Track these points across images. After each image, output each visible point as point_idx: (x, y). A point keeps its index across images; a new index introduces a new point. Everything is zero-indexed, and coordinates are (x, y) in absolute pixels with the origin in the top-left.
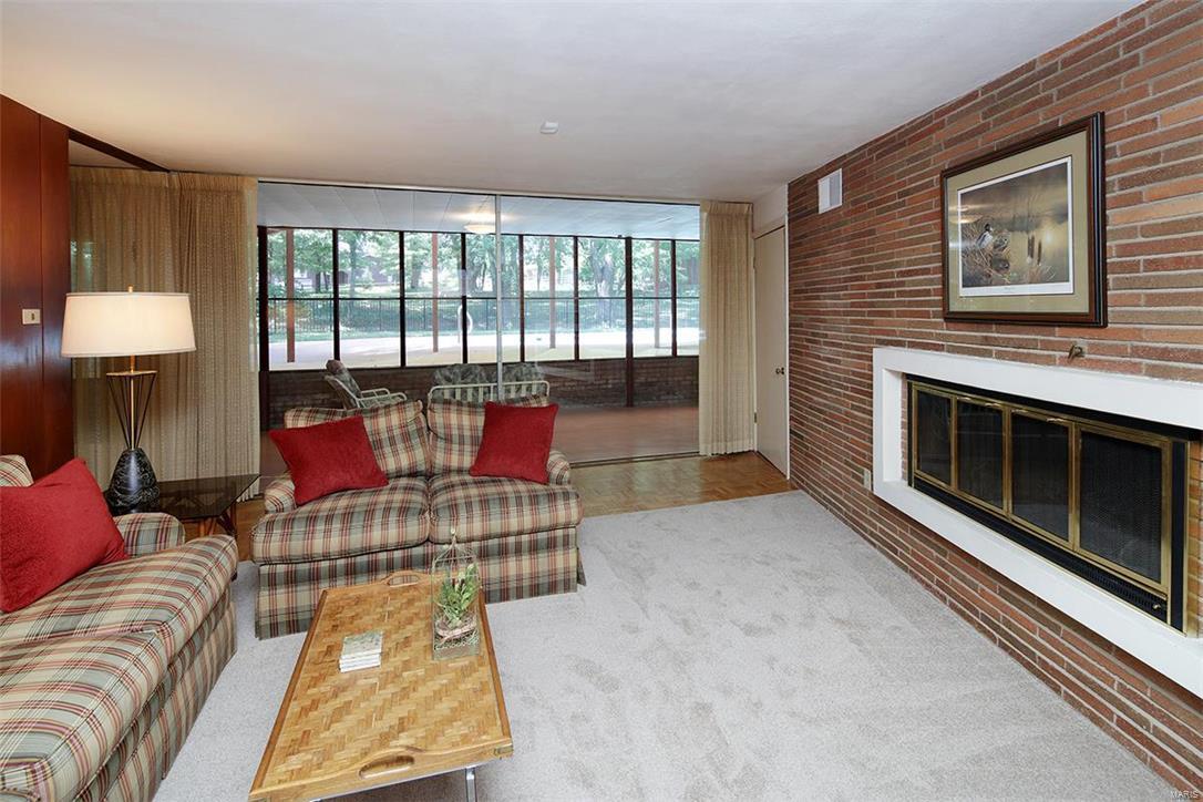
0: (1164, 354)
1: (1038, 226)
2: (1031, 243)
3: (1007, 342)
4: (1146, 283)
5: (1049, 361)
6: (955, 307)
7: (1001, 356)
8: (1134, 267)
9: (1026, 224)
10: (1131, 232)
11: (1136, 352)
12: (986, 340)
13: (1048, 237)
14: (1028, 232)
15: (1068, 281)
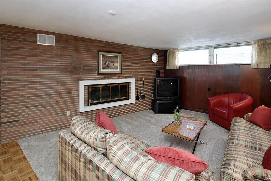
0: (126, 76)
1: (115, 63)
2: (114, 65)
3: (109, 77)
4: (125, 70)
5: (115, 79)
6: (99, 73)
7: (108, 79)
8: (124, 68)
9: (113, 62)
10: (124, 65)
11: (124, 77)
12: (105, 77)
13: (116, 64)
14: (113, 63)
15: (118, 69)
